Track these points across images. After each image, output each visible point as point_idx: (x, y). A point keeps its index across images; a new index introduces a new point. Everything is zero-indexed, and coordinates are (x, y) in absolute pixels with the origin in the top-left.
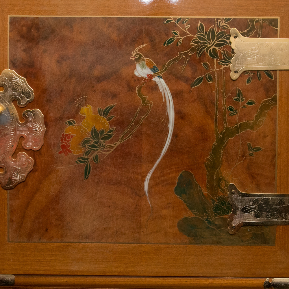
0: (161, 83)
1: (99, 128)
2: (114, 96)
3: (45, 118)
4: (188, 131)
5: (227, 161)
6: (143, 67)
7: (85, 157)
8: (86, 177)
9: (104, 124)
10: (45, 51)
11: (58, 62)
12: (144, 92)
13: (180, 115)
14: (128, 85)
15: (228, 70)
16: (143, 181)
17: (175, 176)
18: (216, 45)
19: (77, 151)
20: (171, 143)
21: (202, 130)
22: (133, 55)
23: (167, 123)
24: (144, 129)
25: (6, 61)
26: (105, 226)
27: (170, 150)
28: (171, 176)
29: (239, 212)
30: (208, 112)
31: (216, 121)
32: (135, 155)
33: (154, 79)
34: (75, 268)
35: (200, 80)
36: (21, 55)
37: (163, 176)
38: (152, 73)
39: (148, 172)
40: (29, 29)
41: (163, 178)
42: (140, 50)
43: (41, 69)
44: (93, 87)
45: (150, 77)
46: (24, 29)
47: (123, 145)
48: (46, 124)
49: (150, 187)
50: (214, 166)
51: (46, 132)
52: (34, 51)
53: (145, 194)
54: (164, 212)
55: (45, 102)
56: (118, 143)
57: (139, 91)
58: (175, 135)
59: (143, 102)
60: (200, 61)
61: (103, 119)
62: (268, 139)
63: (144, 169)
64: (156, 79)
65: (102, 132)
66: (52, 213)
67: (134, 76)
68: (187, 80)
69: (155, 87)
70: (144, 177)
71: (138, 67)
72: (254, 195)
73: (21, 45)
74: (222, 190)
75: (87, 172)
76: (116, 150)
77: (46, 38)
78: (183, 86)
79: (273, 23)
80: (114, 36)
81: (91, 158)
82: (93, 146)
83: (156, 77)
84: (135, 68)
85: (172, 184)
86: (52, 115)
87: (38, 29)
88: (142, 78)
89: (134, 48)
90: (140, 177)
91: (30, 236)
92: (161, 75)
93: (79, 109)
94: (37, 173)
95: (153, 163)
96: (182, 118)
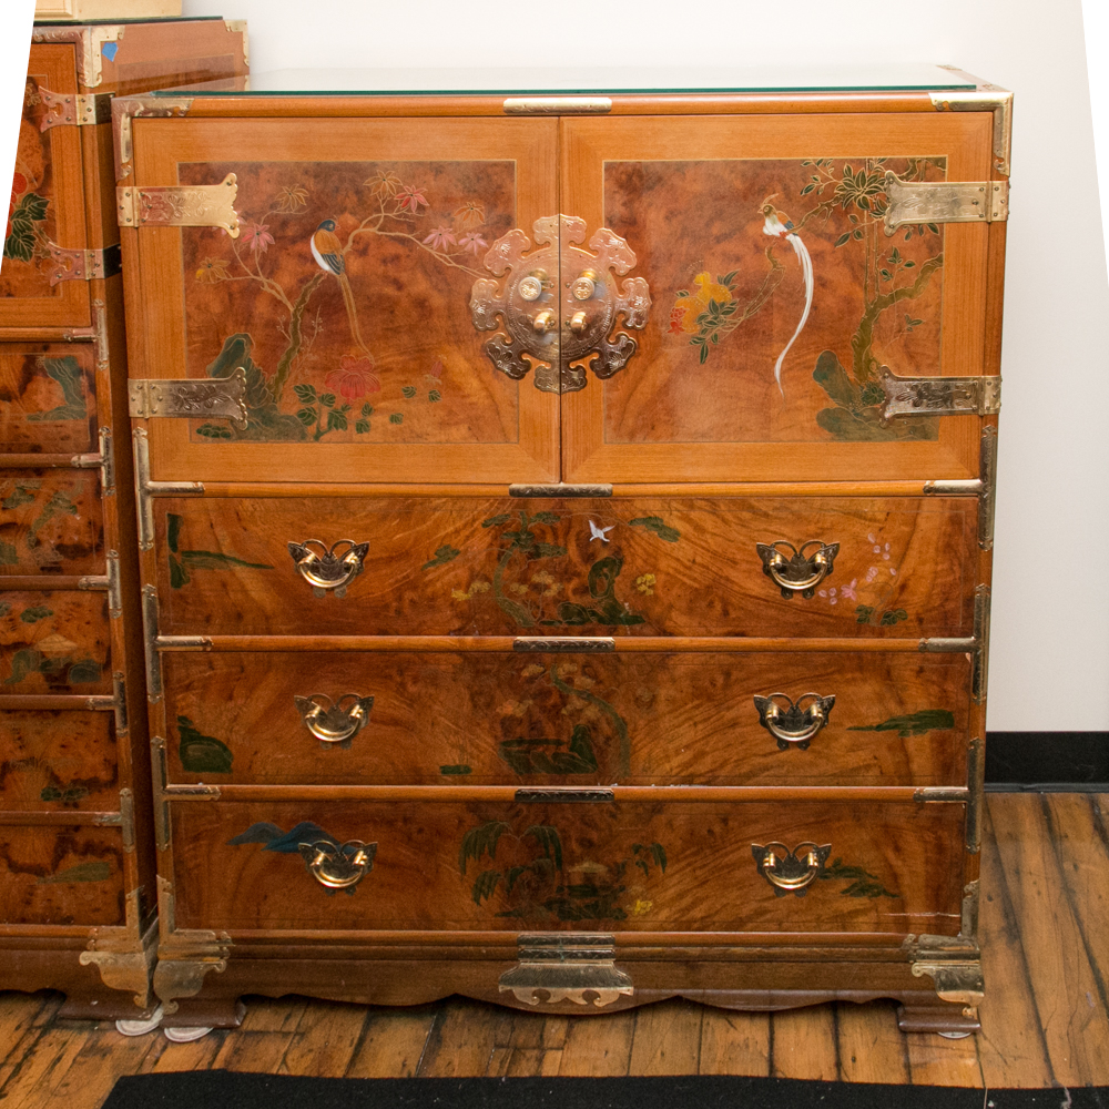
0: (797, 242)
1: (719, 300)
2: (738, 259)
3: (651, 288)
4: (830, 301)
5: (879, 338)
6: (774, 223)
7: (702, 336)
8: (702, 361)
9: (725, 295)
10: (650, 205)
11: (667, 218)
12: (776, 253)
13: (820, 282)
14: (756, 246)
15: (881, 224)
16: (774, 365)
17: (814, 358)
18: (868, 193)
19: (691, 329)
20: (809, 317)
21: (849, 301)
22: (762, 208)
23: (804, 292)
24: (775, 301)
25: (600, 218)
26: (726, 421)
27: (807, 325)
28: (808, 357)
29: (893, 401)
30: (855, 278)
31: (866, 288)
32: (764, 332)
33: (787, 238)
34: (688, 473)
35: (846, 238)
36: (619, 210)
37: (799, 358)
38: (786, 230)
39: (780, 352)
40: (630, 177)
41: (798, 361)
42: (770, 201)
43: (645, 226)
44: (711, 249)
45: (783, 235)
46: (624, 177)
47: (748, 320)
48: (652, 297)
49: (782, 372)
50: (862, 344)
51: (652, 307)
52: (636, 205)
53: (776, 381)
54: (799, 403)
55: (650, 269)
56: (742, 319)
57: (769, 252)
58: (814, 307)
59: (775, 266)
60: (847, 212)
61: (724, 289)
62: (931, 310)
63: (775, 350)
64: (790, 237)
65: (723, 305)
66: (660, 406)
67: (762, 235)
68: (829, 238)
69: (789, 248)
70: (775, 360)
71: (768, 222)
72: (913, 380)
73: (620, 198)
74: (873, 374)
75: (703, 355)
76: (740, 327)
77: (650, 188)
78: (825, 245)
79: (940, 162)
80: (739, 184)
81: (708, 337)
82: (711, 323)
83: (791, 235)
84: (764, 224)
85: (809, 368)
86: (658, 285)
87: (641, 177)
88: (773, 236)
89: (763, 198)
90: (770, 360)
91: (632, 435)
92: (797, 232)
93: (693, 277)
94: (640, 358)
95: (786, 342)
96: (823, 285)
